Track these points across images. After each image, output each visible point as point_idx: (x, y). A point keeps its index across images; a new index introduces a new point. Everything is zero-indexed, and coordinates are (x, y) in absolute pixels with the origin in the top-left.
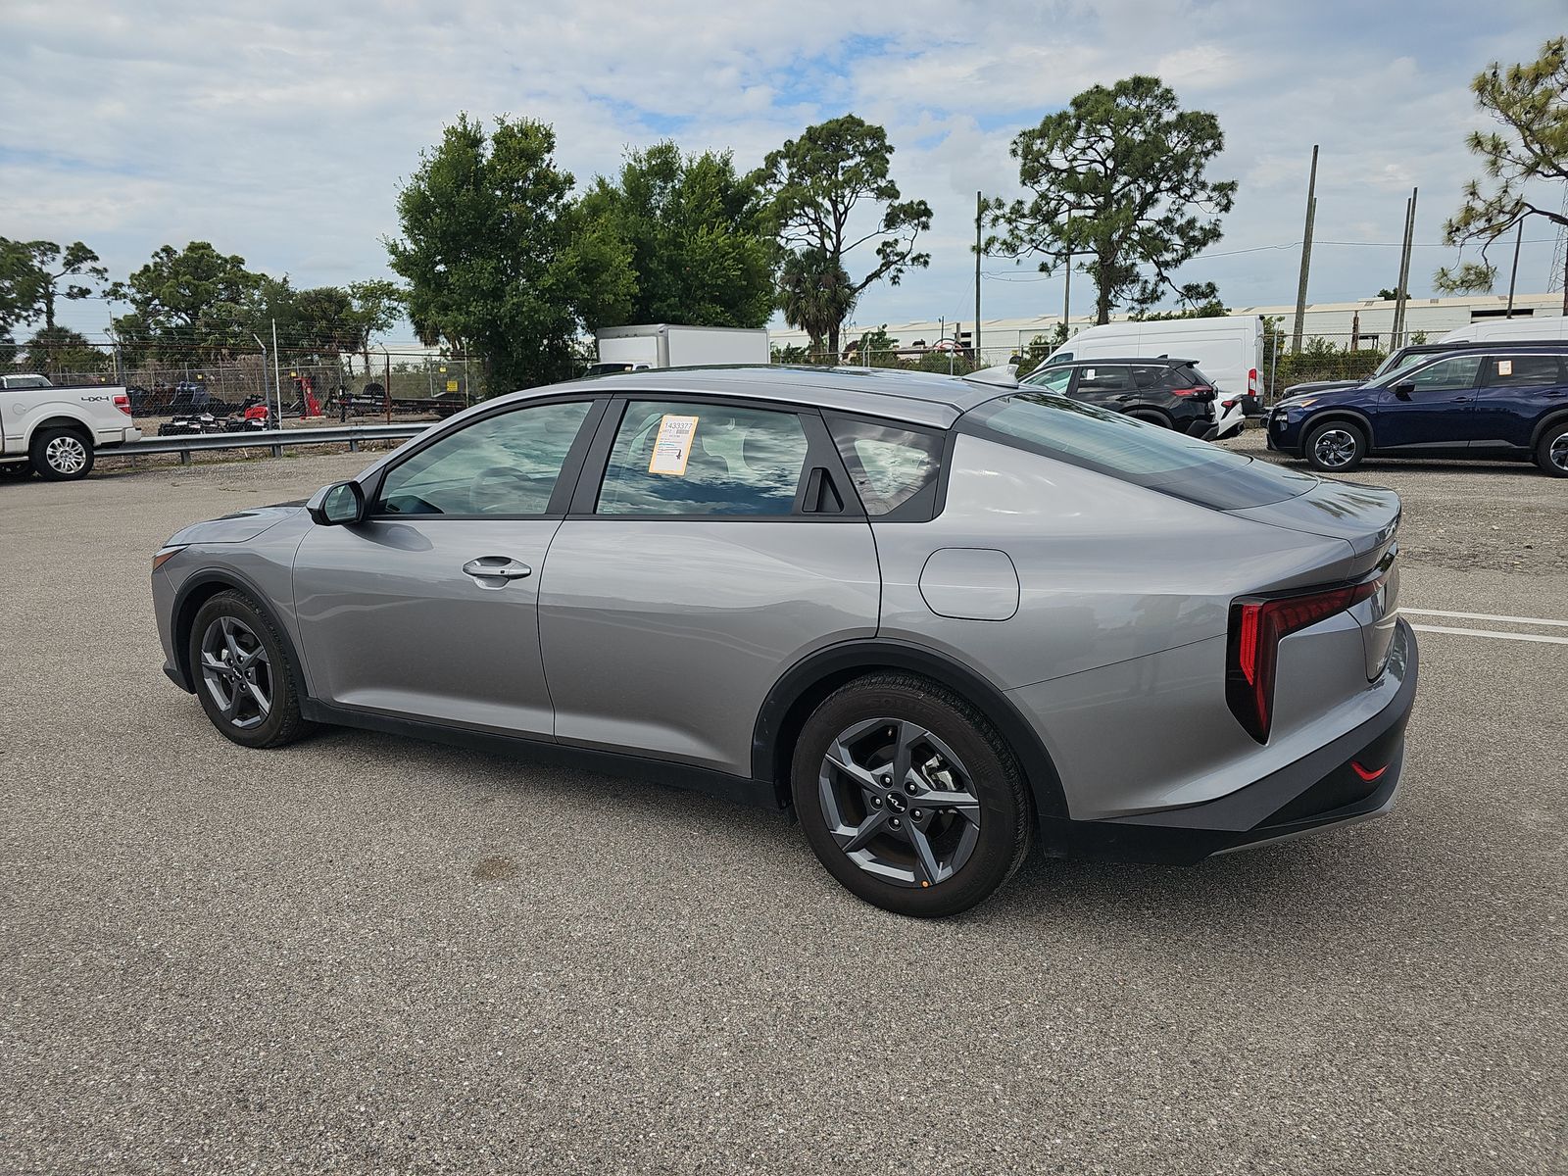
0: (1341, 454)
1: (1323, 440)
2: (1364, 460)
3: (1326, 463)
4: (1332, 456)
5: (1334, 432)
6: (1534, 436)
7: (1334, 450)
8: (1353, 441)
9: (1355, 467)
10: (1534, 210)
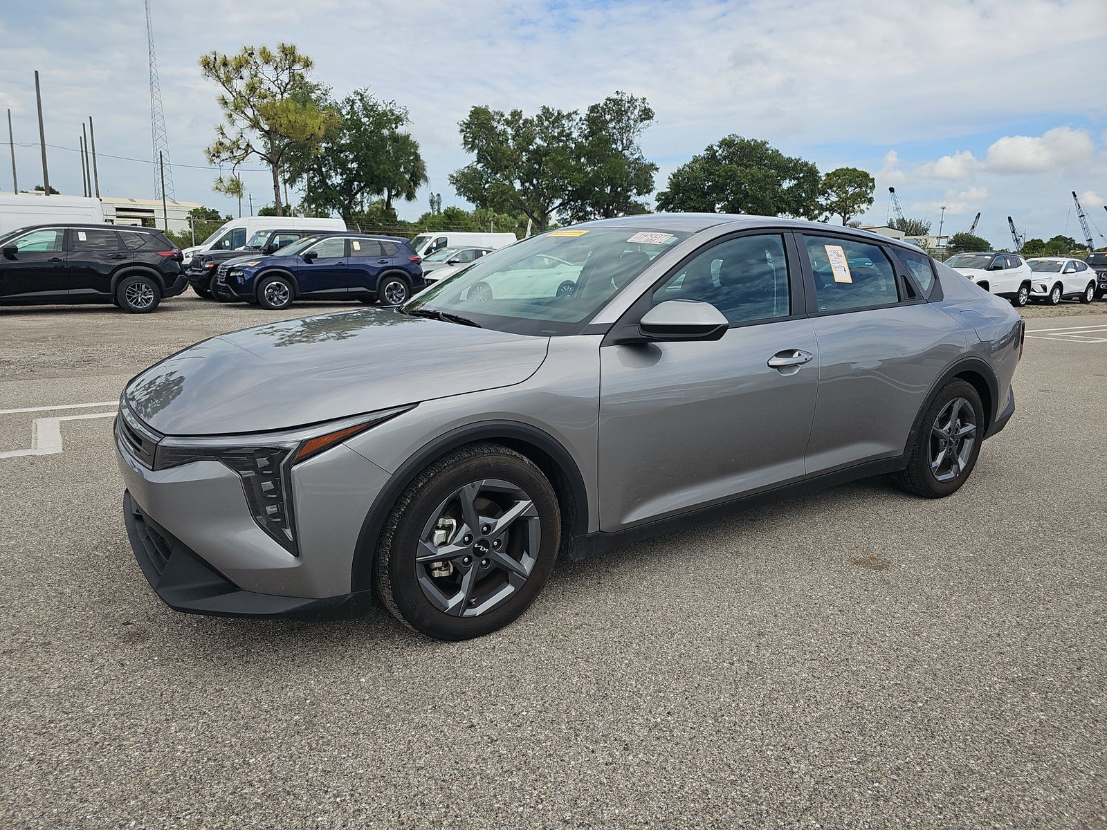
0: (281, 297)
1: (268, 289)
2: (294, 302)
3: (273, 304)
4: (275, 299)
5: (274, 283)
6: (377, 285)
7: (276, 295)
8: (287, 289)
9: (289, 306)
10: (254, 151)
